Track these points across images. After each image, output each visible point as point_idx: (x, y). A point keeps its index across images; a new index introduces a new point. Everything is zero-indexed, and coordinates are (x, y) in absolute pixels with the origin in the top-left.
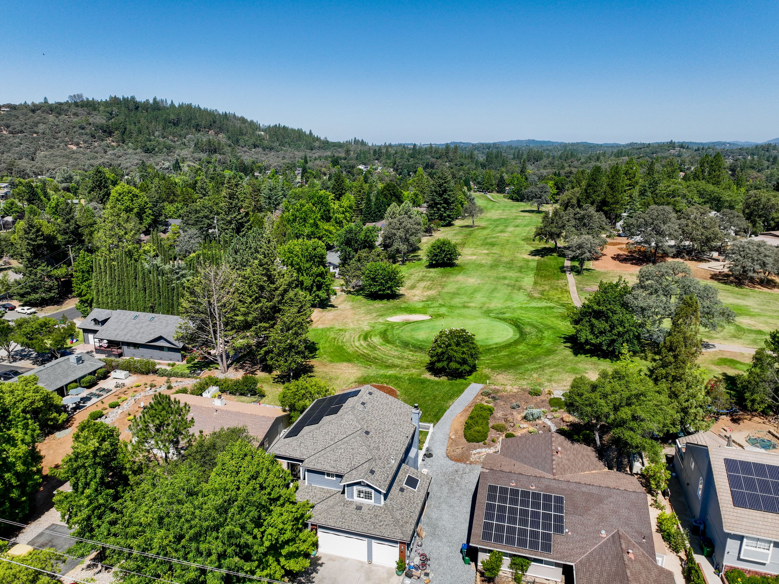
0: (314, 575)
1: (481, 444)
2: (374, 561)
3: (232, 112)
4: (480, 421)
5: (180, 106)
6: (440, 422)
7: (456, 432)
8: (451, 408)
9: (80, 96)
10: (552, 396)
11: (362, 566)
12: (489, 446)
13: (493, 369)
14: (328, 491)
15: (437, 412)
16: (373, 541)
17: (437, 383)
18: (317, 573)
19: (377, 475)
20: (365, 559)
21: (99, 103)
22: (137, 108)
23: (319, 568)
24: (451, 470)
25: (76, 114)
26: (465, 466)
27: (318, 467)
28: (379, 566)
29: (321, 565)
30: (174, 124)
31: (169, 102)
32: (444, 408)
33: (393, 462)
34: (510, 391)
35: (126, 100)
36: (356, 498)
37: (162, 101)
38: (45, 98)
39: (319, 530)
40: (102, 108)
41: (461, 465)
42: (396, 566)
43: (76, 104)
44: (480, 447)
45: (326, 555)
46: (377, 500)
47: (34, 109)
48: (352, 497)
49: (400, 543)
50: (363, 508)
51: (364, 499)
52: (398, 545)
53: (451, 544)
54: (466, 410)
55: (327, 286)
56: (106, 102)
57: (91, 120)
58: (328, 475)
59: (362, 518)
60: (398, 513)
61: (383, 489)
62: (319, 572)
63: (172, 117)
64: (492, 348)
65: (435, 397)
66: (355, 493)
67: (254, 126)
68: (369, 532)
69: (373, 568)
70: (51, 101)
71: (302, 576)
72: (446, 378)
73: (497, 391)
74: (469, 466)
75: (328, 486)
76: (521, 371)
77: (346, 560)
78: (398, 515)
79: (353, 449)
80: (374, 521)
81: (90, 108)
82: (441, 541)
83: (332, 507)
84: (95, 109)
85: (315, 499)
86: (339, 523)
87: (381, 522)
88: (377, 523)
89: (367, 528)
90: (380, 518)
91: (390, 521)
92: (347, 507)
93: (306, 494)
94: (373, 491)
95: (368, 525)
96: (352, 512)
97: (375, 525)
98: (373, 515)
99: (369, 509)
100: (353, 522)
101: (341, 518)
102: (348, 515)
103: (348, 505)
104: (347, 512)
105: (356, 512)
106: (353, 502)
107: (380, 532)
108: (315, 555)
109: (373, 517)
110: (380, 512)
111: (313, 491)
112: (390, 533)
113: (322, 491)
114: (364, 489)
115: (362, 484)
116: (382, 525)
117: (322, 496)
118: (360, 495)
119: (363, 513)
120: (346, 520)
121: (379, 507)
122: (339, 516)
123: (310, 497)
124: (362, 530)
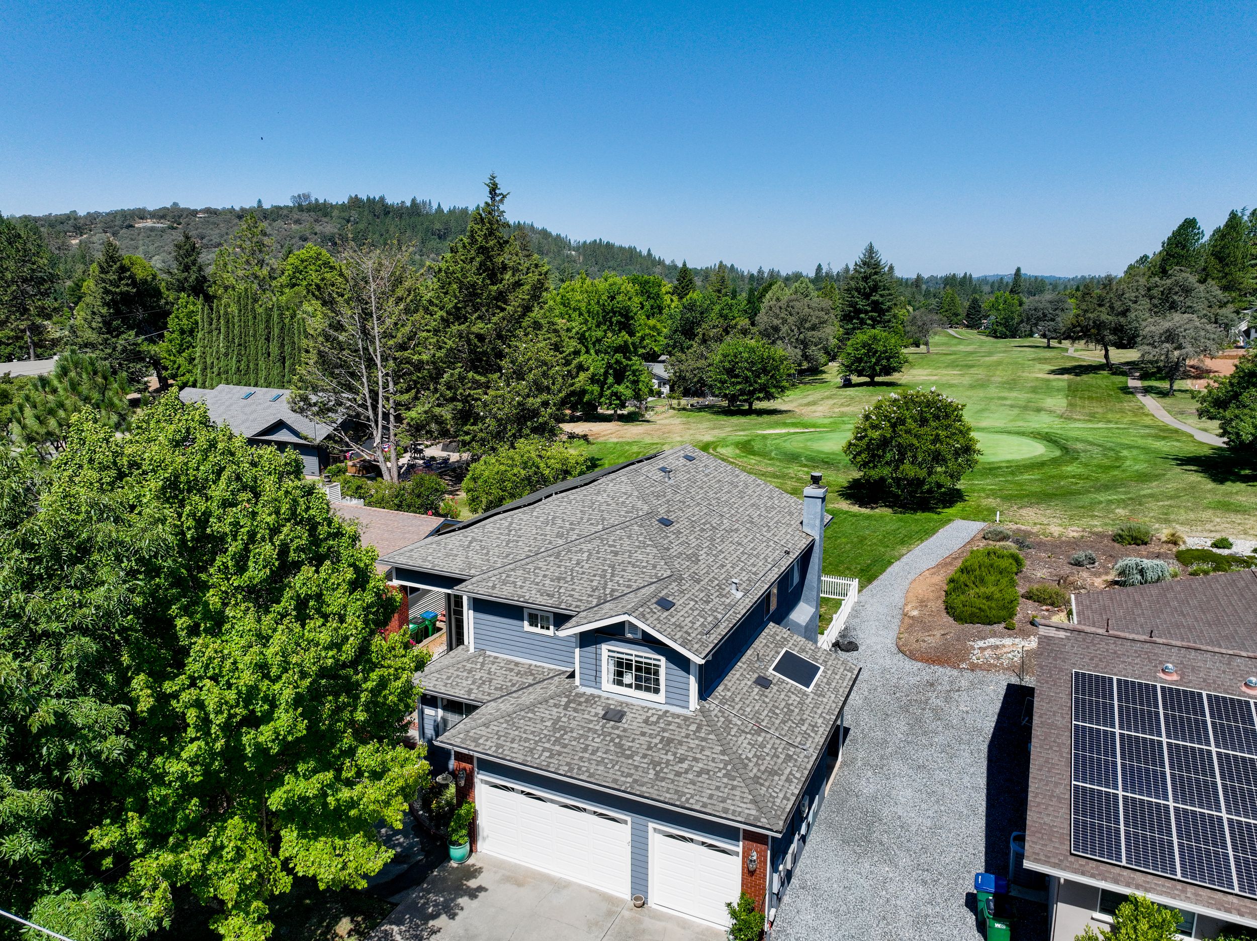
0: (442, 921)
1: (1000, 627)
2: (655, 899)
3: (529, 222)
4: (991, 578)
5: (450, 211)
6: (875, 583)
7: (922, 603)
8: (904, 559)
9: (307, 197)
10: (1182, 547)
11: (610, 913)
12: (1025, 635)
13: (1007, 498)
14: (530, 671)
15: (868, 566)
16: (652, 825)
17: (868, 517)
18: (452, 916)
19: (678, 615)
20: (623, 891)
21: (332, 206)
22: (387, 213)
23: (463, 901)
24: (913, 680)
25: (298, 222)
26: (955, 673)
27: (504, 593)
28: (670, 918)
29: (473, 894)
30: (440, 238)
31: (435, 206)
32: (887, 557)
33: (739, 595)
34: (1060, 536)
35: (371, 202)
36: (607, 685)
37: (424, 203)
38: (260, 201)
39: (481, 778)
40: (335, 213)
41: (944, 673)
42: (728, 922)
43: (300, 208)
44: (994, 635)
45: (499, 865)
46: (678, 696)
47: (241, 215)
48: (596, 680)
49: (750, 837)
50: (629, 716)
51: (632, 692)
52: (739, 847)
53: (927, 876)
54: (944, 564)
55: (634, 372)
56: (343, 205)
57: (318, 229)
58: (533, 620)
59: (620, 746)
60: (744, 742)
61: (696, 653)
62: (461, 915)
63: (437, 226)
64: (1000, 468)
65: (862, 539)
66: (607, 670)
67: (560, 243)
68: (637, 789)
69: (647, 923)
70: (267, 205)
71: (399, 923)
72: (890, 510)
73: (1028, 534)
74: (968, 675)
75: (531, 656)
76: (1081, 504)
77: (559, 885)
78: (744, 746)
79: (616, 554)
80: (657, 756)
81: (319, 213)
82: (892, 862)
83: (531, 708)
84: (325, 215)
85: (486, 687)
86: (541, 755)
87: (682, 761)
88: (668, 762)
89: (630, 775)
90: (681, 751)
91: (713, 760)
92: (575, 710)
93: (465, 674)
94: (663, 659)
95: (636, 767)
96: (591, 726)
97: (662, 769)
98: (657, 740)
99: (646, 721)
100: (587, 755)
101: (549, 740)
102: (574, 735)
103: (580, 704)
104: (574, 724)
105: (603, 726)
106: (599, 697)
107: (677, 792)
108: (462, 860)
109: (656, 745)
110: (684, 732)
111: (486, 667)
112: (711, 797)
113: (511, 670)
114: (634, 653)
115: (629, 636)
116: (686, 772)
117: (511, 681)
118: (620, 674)
119: (625, 730)
120: (565, 746)
121: (678, 716)
122: (546, 736)
123: (474, 683)
124: (615, 781)
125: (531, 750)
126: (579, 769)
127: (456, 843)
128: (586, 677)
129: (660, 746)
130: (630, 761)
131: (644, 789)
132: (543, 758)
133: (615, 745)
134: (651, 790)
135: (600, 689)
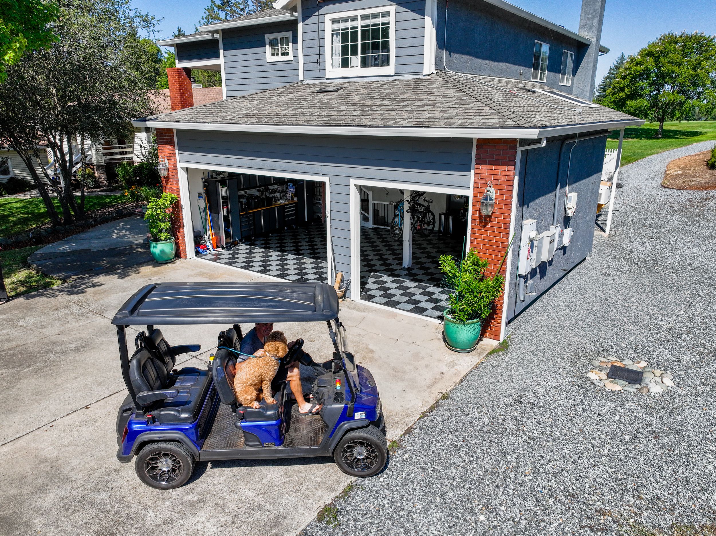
6: (636, 163)
7: (685, 169)
36: (332, 70)
50: (349, 87)
51: (357, 71)
58: (275, 47)
68: (333, 123)
87: (401, 102)
90: (400, 98)
92: (290, 93)
94: (392, 9)
95: (340, 111)
96: (302, 97)
97: (371, 109)
98: (374, 95)
99: (367, 88)
100: (285, 112)
101: (249, 109)
103: (298, 89)
104: (282, 99)
105: (314, 96)
106: (322, 83)
107: (384, 119)
109: (372, 97)
110: (411, 87)
112: (431, 117)
114: (360, 13)
119: (339, 95)
120: (265, 110)
121: (408, 81)
124: (308, 121)
125: (226, 116)
128: (310, 66)
129: (376, 97)
130: (334, 109)
131: (342, 122)
132: (234, 118)
134: (349, 122)
135: (324, 77)
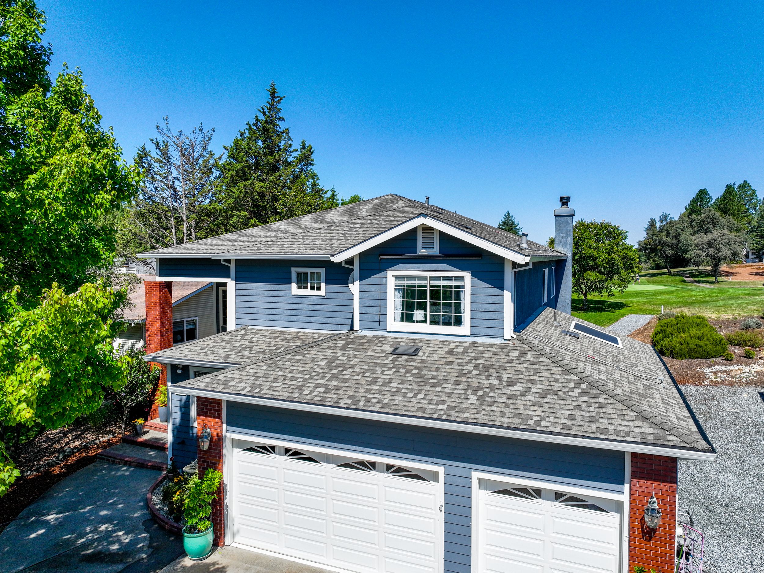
14: (298, 337)
16: (477, 475)
27: (269, 252)
36: (394, 323)
39: (231, 440)
46: (488, 322)
48: (381, 319)
50: (426, 350)
51: (426, 328)
52: (623, 494)
58: (302, 279)
59: (420, 376)
60: (585, 367)
66: (394, 303)
78: (589, 370)
80: (475, 382)
85: (246, 353)
86: (313, 391)
87: (511, 383)
88: (492, 387)
89: (444, 402)
90: (505, 376)
91: (556, 380)
92: (355, 350)
93: (223, 344)
94: (467, 276)
95: (449, 395)
96: (378, 361)
97: (486, 394)
98: (471, 367)
99: (450, 352)
100: (377, 387)
101: (323, 377)
102: (357, 370)
103: (361, 344)
104: (354, 361)
105: (394, 361)
106: (385, 337)
107: (516, 415)
108: (201, 555)
109: (470, 372)
110: (503, 358)
111: (248, 338)
112: (572, 417)
113: (276, 338)
114: (429, 274)
115: (422, 252)
116: (523, 394)
117: (275, 345)
118: (409, 306)
119: (423, 362)
120: (346, 381)
121: (491, 346)
122: (318, 373)
123: (231, 350)
124: (423, 409)
125: (300, 388)
126: (368, 400)
127: (193, 529)
128: (367, 317)
129: (475, 372)
130: (439, 389)
131: (467, 415)
132: (315, 393)
133: (414, 376)
134: (477, 416)
135: (385, 330)
